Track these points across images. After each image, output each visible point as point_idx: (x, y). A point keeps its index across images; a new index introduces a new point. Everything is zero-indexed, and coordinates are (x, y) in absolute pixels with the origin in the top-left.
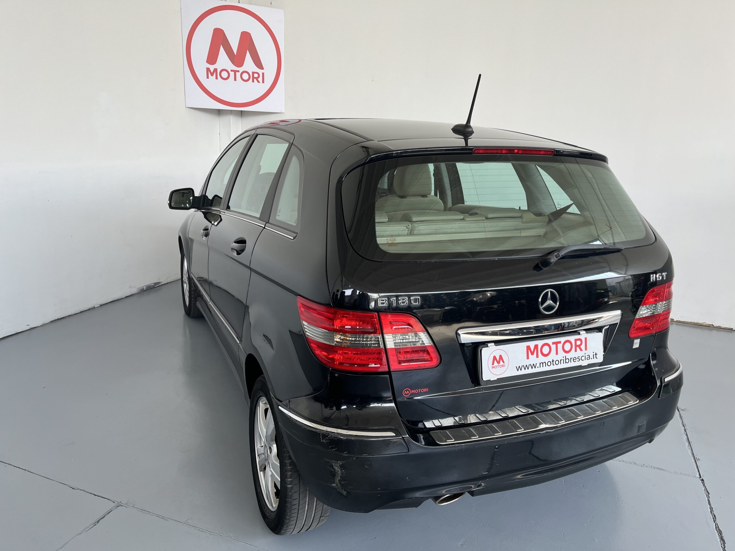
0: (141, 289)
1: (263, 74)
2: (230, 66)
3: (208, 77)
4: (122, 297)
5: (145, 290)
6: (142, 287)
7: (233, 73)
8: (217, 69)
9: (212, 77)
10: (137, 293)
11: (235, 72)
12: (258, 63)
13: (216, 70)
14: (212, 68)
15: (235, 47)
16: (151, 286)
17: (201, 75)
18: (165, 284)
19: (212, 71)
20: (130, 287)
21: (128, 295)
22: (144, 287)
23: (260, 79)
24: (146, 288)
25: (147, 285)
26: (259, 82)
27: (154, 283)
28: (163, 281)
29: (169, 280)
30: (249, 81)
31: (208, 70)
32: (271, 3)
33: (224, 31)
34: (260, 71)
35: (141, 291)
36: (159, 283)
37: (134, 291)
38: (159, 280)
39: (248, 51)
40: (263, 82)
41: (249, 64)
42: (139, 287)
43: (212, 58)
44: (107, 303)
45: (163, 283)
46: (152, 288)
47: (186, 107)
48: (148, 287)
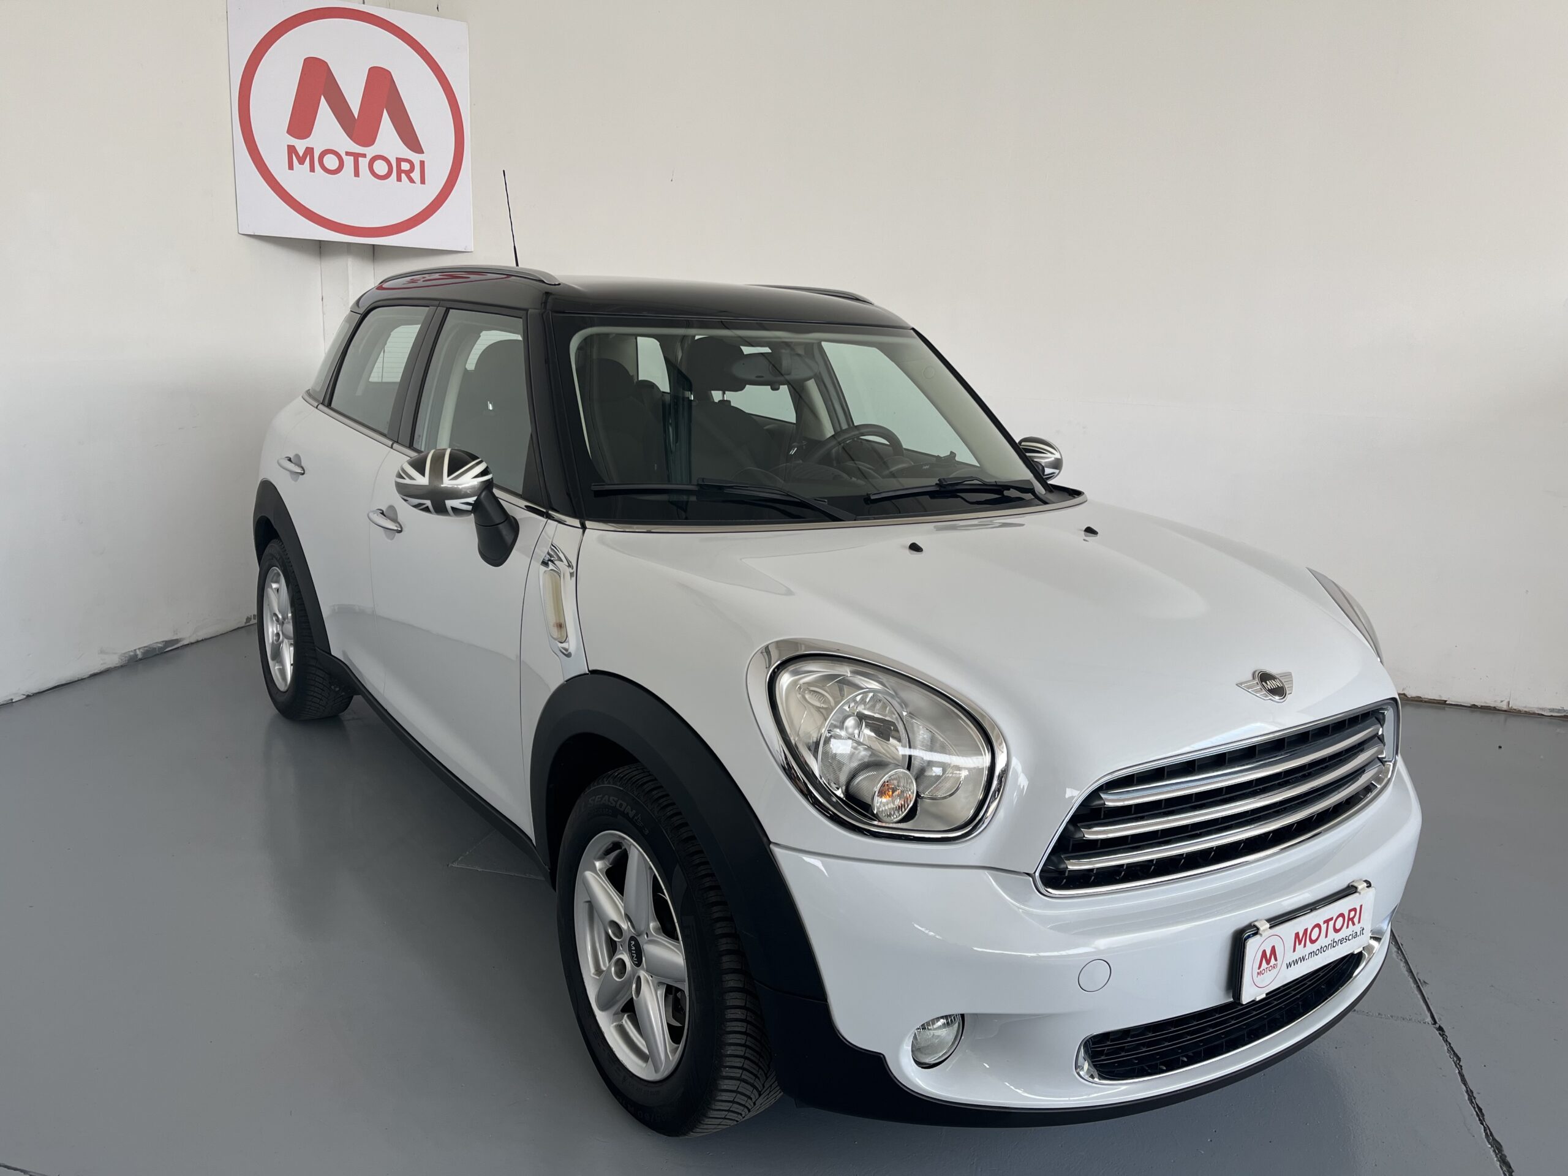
0: (130, 656)
1: (422, 163)
2: (344, 143)
3: (291, 167)
4: (83, 676)
5: (141, 659)
6: (132, 651)
7: (352, 158)
8: (313, 148)
9: (301, 166)
10: (119, 665)
11: (356, 156)
12: (411, 140)
13: (309, 151)
14: (301, 146)
15: (354, 99)
16: (155, 649)
17: (276, 163)
18: (192, 644)
19: (301, 155)
20: (102, 652)
21: (96, 671)
22: (138, 652)
23: (416, 175)
24: (144, 654)
25: (145, 647)
26: (412, 181)
27: (163, 642)
30: (389, 178)
31: (292, 150)
32: (438, 8)
33: (329, 64)
34: (416, 158)
35: (128, 660)
37: (113, 660)
39: (385, 111)
40: (423, 181)
41: (388, 140)
42: (126, 651)
43: (301, 124)
44: (42, 690)
45: (186, 642)
46: (157, 654)
47: (239, 233)
48: (147, 650)
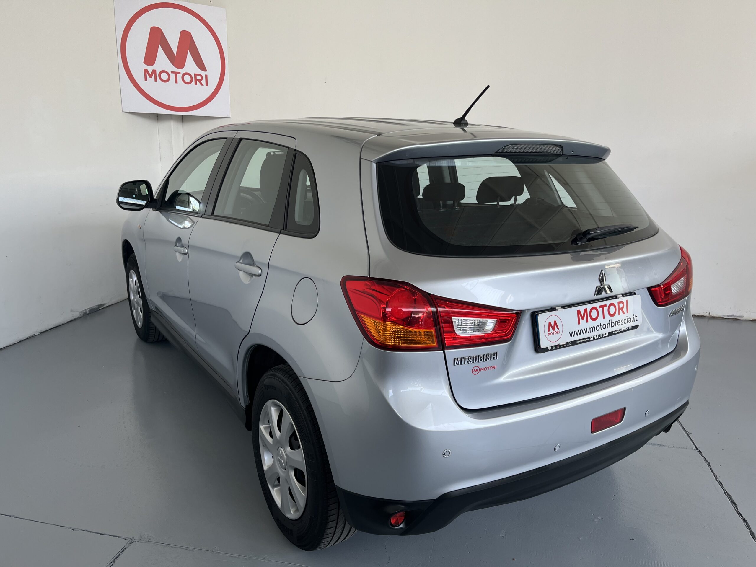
0: (84, 312)
1: (206, 76)
2: (170, 67)
3: (146, 79)
4: (63, 323)
5: (88, 314)
6: (84, 310)
7: (174, 74)
8: (156, 70)
9: (151, 78)
10: (79, 317)
11: (176, 73)
12: (201, 65)
13: (154, 71)
14: (150, 69)
15: (174, 46)
16: (94, 309)
17: (139, 77)
18: (109, 306)
19: (150, 73)
20: (72, 311)
21: (70, 320)
22: (87, 311)
23: (204, 82)
24: (89, 311)
25: (90, 308)
26: (202, 84)
27: (97, 305)
28: (108, 302)
29: (114, 301)
30: (192, 83)
31: (146, 71)
32: (211, 1)
33: (162, 30)
34: (203, 73)
35: (83, 314)
36: (103, 305)
37: (76, 315)
38: (103, 302)
39: (189, 52)
40: (207, 85)
41: (190, 66)
42: (82, 310)
43: (150, 59)
44: (48, 330)
45: (107, 305)
46: (96, 311)
47: (122, 111)
48: (91, 310)
